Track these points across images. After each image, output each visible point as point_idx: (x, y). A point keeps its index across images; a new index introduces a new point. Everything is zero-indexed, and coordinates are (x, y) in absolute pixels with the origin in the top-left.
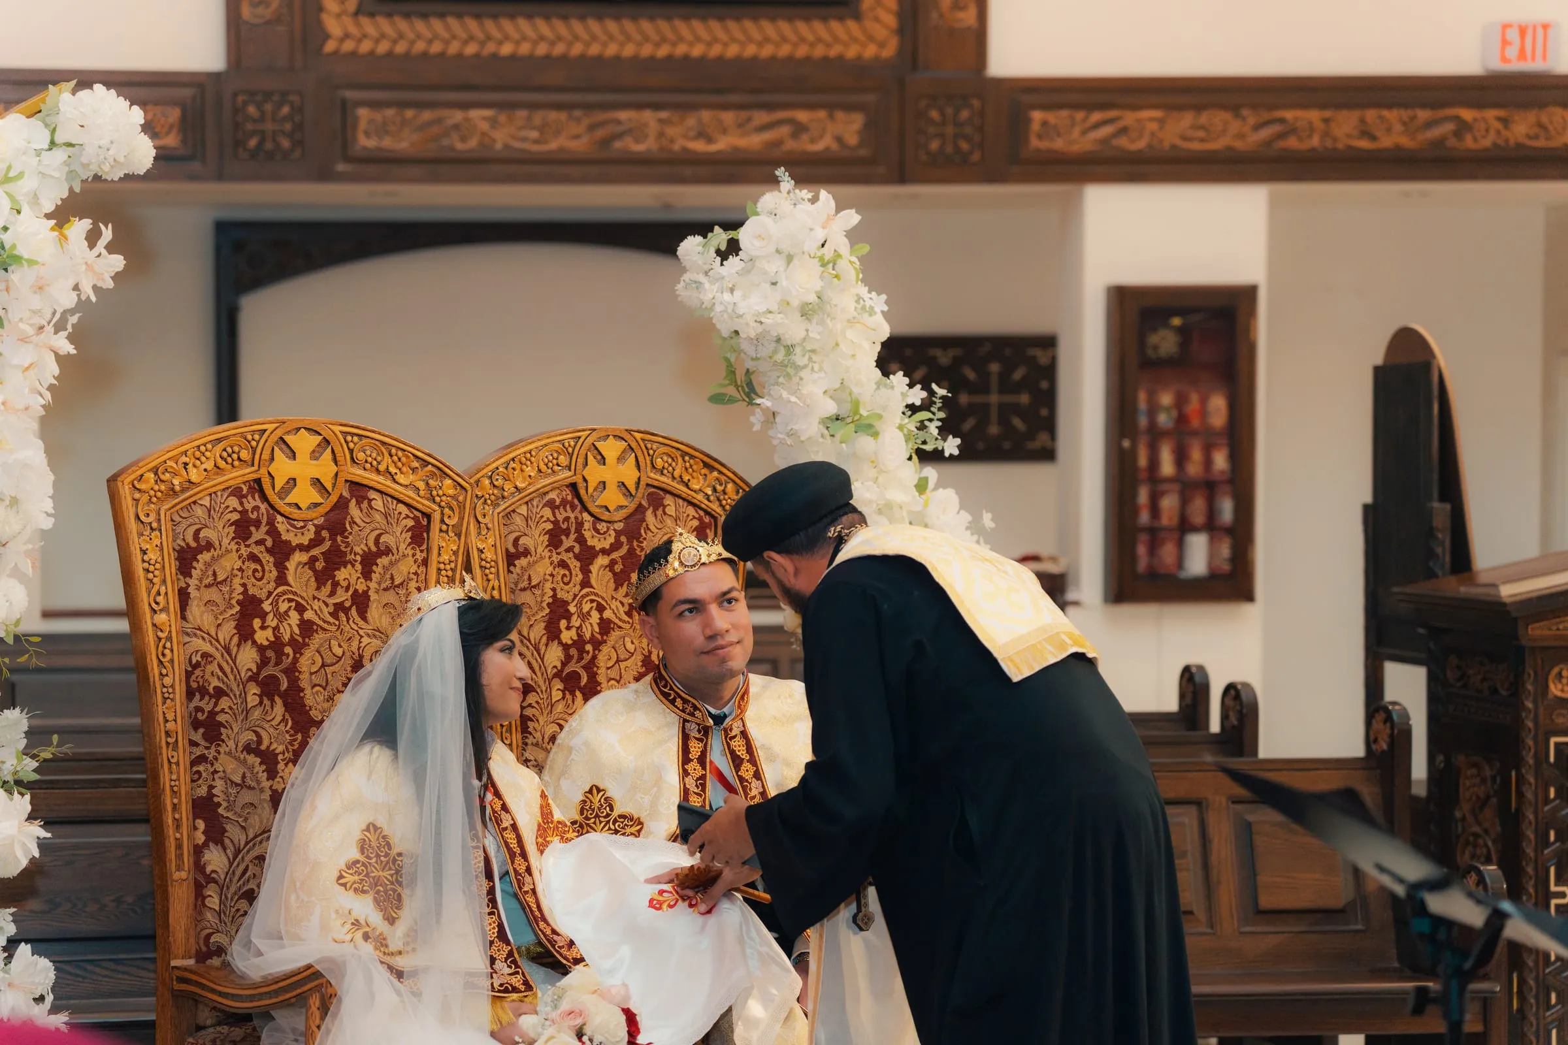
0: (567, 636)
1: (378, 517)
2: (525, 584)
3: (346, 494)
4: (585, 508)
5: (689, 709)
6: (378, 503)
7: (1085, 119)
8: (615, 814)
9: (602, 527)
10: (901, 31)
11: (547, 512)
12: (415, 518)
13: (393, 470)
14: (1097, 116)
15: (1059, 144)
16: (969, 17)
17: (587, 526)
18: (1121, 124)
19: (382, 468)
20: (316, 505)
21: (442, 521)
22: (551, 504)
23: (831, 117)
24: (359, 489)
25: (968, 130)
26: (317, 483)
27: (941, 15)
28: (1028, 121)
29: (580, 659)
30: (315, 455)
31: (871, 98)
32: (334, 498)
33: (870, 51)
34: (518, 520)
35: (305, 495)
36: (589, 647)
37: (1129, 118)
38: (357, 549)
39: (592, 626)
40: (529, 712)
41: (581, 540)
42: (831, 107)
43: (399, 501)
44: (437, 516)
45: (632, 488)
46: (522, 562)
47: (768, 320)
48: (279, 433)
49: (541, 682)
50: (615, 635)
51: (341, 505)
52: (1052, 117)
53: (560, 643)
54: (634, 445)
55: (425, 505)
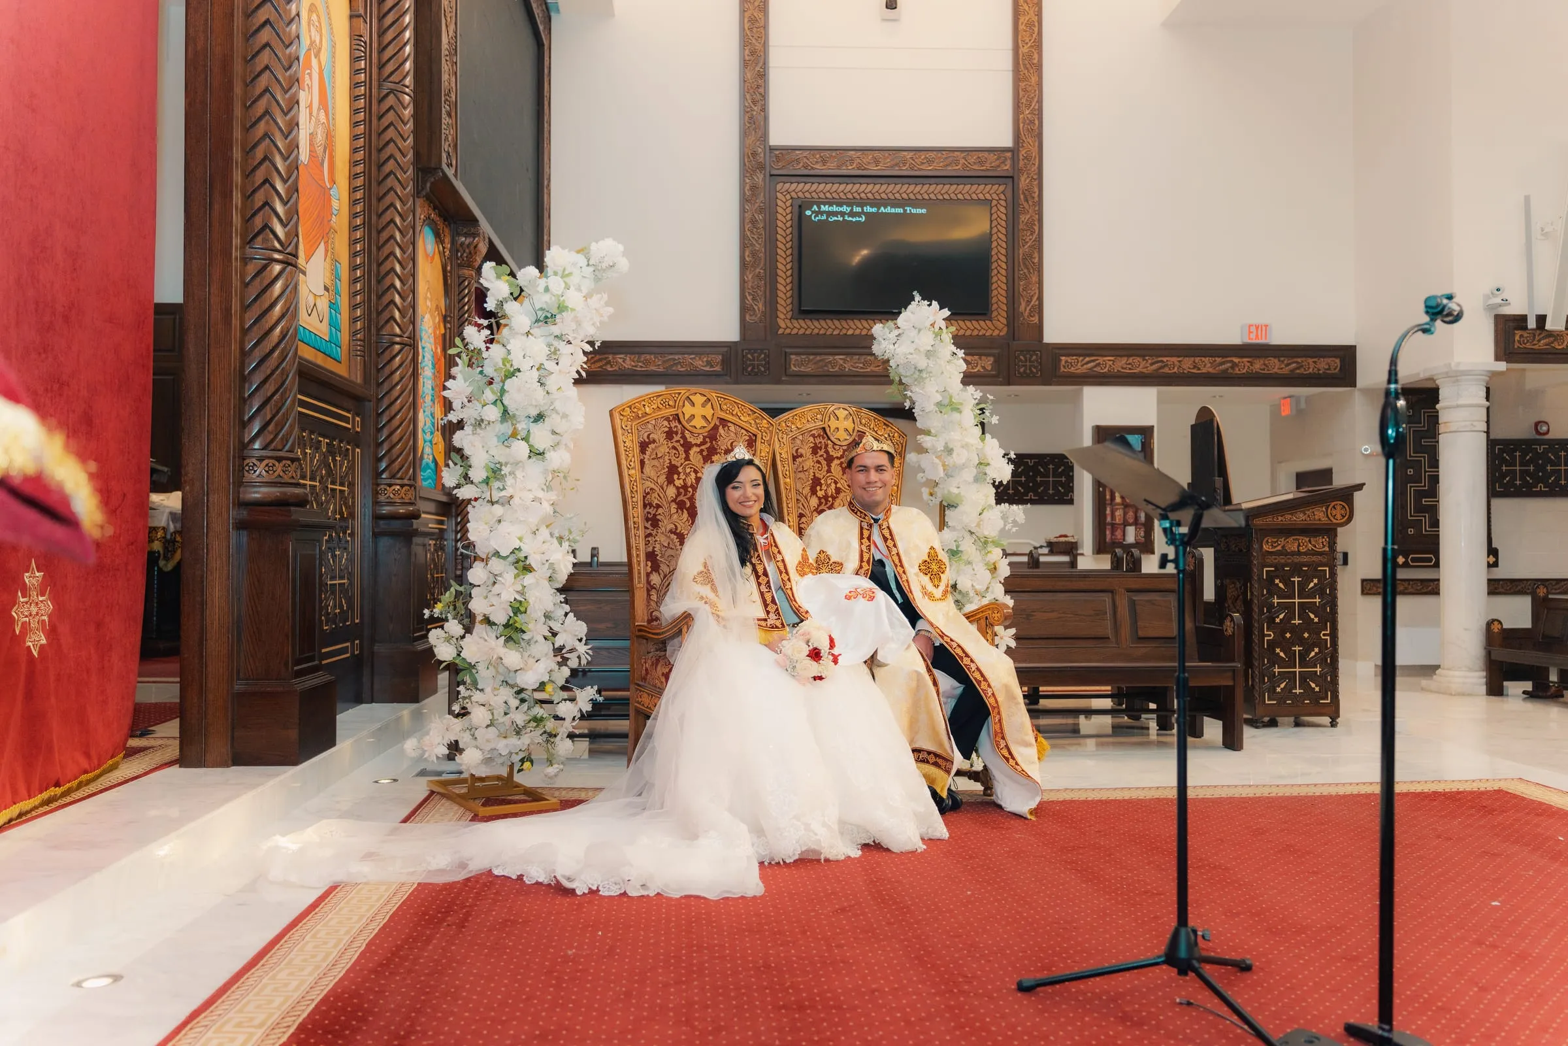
0: (820, 494)
1: (732, 434)
2: (801, 469)
3: (718, 423)
4: (829, 439)
5: (863, 516)
6: (732, 428)
7: (1083, 360)
8: (831, 562)
9: (837, 447)
10: (1008, 325)
11: (811, 439)
12: (749, 436)
13: (739, 414)
14: (1087, 359)
15: (1072, 370)
16: (1036, 320)
17: (830, 446)
18: (1097, 362)
19: (734, 413)
20: (704, 427)
21: (762, 438)
22: (813, 436)
23: (980, 359)
24: (724, 422)
25: (1036, 364)
26: (704, 417)
27: (1024, 319)
28: (1060, 360)
29: (826, 504)
30: (703, 405)
31: (995, 351)
32: (712, 425)
33: (996, 333)
34: (798, 442)
35: (698, 422)
36: (830, 499)
37: (1101, 360)
38: (723, 448)
39: (831, 490)
40: (802, 526)
41: (827, 452)
42: (980, 355)
43: (742, 428)
44: (759, 436)
45: (851, 431)
46: (800, 460)
47: (910, 357)
48: (687, 394)
49: (808, 513)
50: (842, 494)
51: (715, 428)
52: (1069, 359)
53: (817, 496)
54: (852, 412)
55: (753, 430)
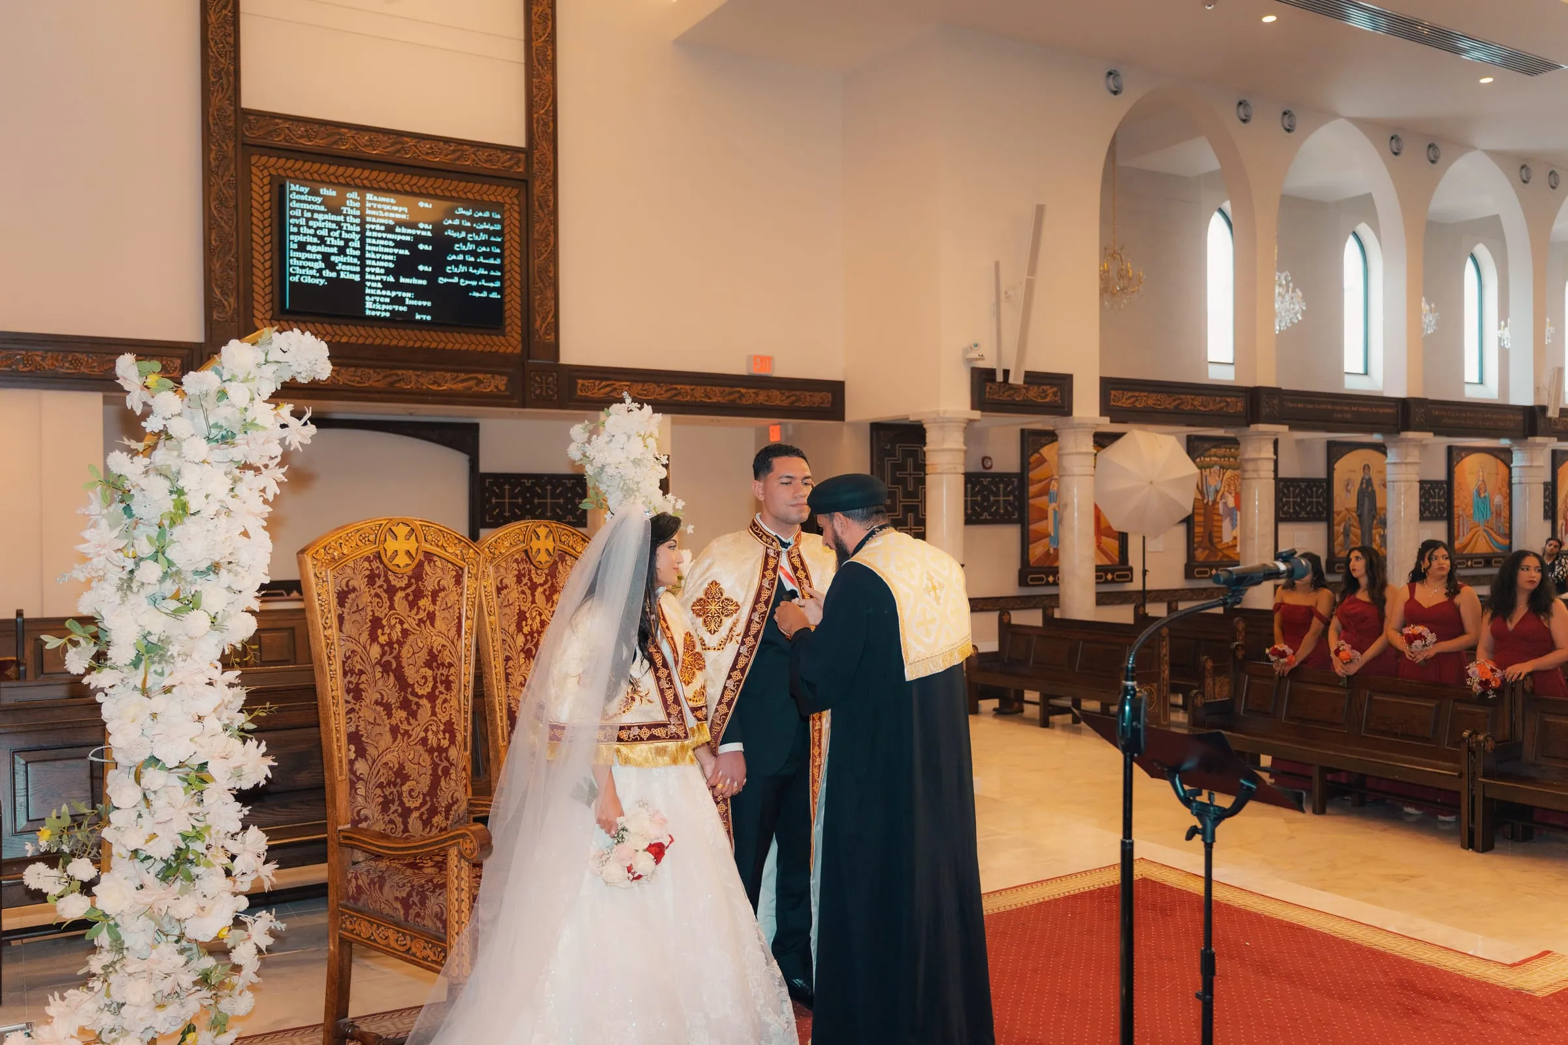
0: (526, 630)
1: (438, 570)
2: (506, 603)
3: (423, 559)
4: (531, 563)
6: (438, 563)
9: (540, 572)
10: (523, 341)
11: (515, 565)
12: (456, 571)
13: (445, 545)
16: (551, 339)
17: (533, 572)
19: (440, 544)
20: (408, 565)
21: (469, 572)
22: (516, 561)
23: (493, 377)
24: (429, 556)
25: (552, 386)
26: (408, 553)
27: (539, 337)
28: (577, 384)
29: (532, 641)
30: (407, 538)
31: (510, 370)
32: (416, 561)
33: (510, 349)
34: (502, 570)
35: (402, 560)
36: (535, 636)
38: (429, 589)
39: (536, 624)
40: (509, 671)
41: (531, 579)
42: (493, 373)
43: (448, 562)
44: (466, 570)
45: (551, 551)
46: (504, 592)
48: (388, 526)
51: (420, 565)
52: (586, 383)
53: (523, 633)
54: (552, 529)
55: (461, 563)
